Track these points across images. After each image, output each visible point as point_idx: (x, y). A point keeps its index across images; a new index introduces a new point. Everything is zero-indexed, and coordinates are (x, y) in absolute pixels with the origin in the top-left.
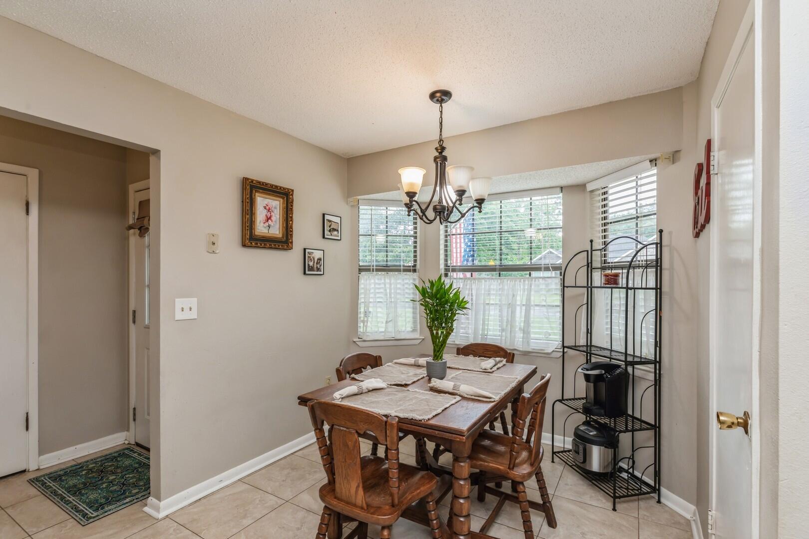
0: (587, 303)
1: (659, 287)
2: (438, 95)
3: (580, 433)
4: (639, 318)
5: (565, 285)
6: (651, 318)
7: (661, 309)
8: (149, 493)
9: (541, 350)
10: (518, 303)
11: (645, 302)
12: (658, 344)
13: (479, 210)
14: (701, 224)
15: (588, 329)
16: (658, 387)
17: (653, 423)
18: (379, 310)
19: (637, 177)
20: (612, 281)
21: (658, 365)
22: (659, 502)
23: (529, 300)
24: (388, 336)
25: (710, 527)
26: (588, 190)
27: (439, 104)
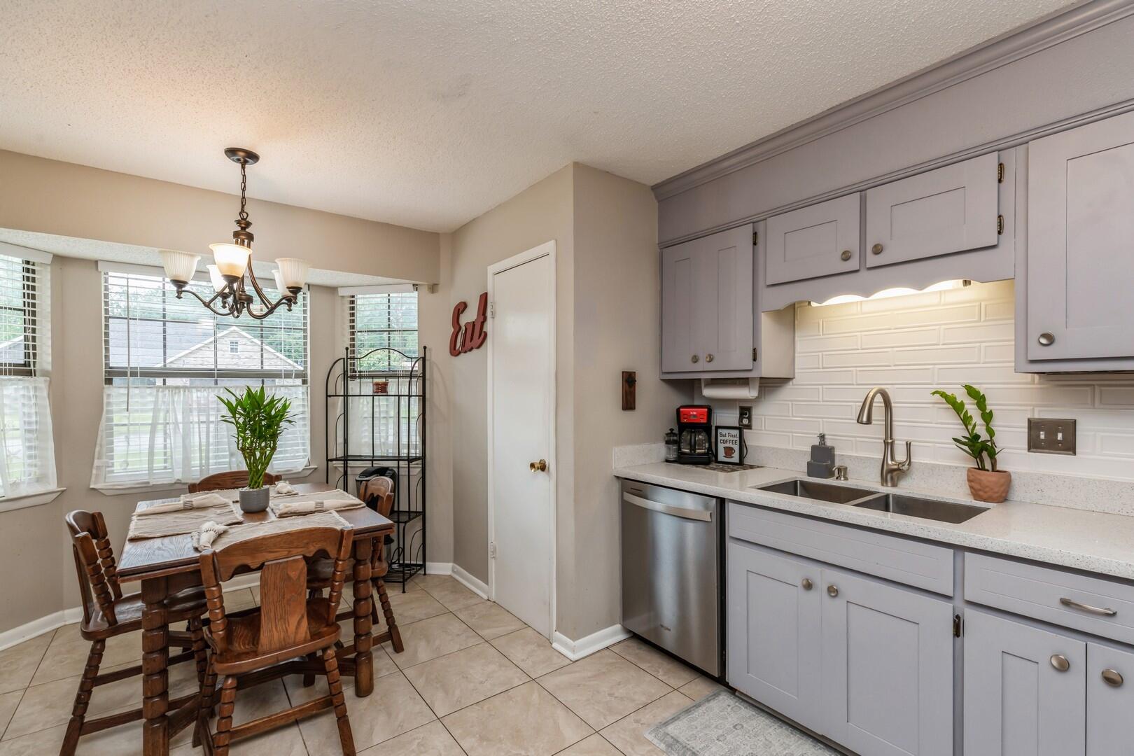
0: (344, 413)
1: (422, 395)
2: (241, 154)
5: (329, 394)
13: (288, 308)
15: (344, 440)
17: (420, 510)
19: (391, 296)
20: (383, 389)
22: (425, 574)
25: (492, 553)
26: (340, 294)
27: (240, 165)
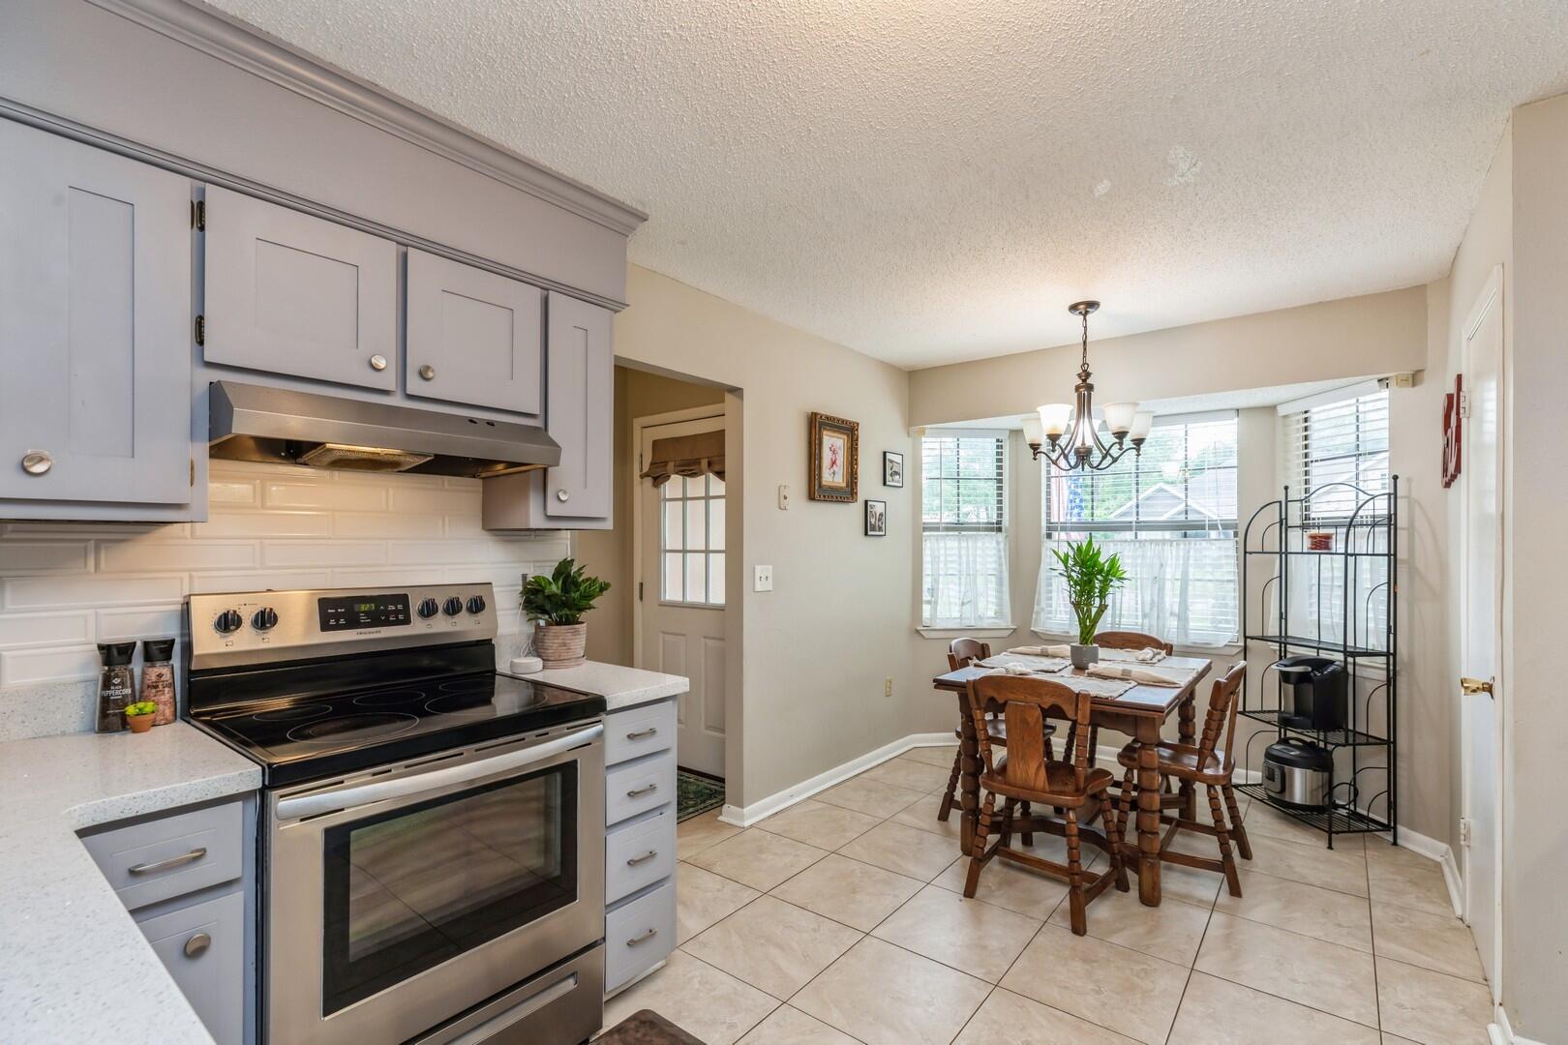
0: (1281, 576)
1: (1392, 552)
2: (1082, 307)
3: (1275, 753)
4: (1362, 596)
5: (1247, 551)
6: (1382, 594)
7: (1395, 583)
8: (724, 799)
9: (1207, 644)
10: (1168, 576)
11: (1372, 573)
12: (1392, 630)
13: (1135, 453)
14: (1451, 473)
15: (1281, 614)
16: (1392, 688)
17: (1386, 738)
18: (951, 586)
19: (1357, 401)
20: (1321, 544)
21: (1391, 657)
22: (1395, 843)
23: (1185, 573)
24: (965, 623)
25: (1462, 837)
26: (1281, 415)
27: (1082, 317)
